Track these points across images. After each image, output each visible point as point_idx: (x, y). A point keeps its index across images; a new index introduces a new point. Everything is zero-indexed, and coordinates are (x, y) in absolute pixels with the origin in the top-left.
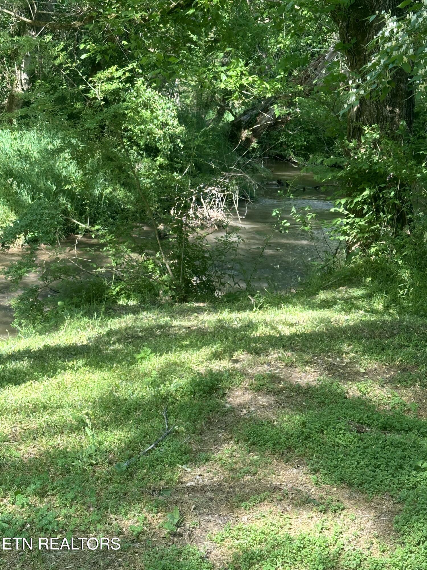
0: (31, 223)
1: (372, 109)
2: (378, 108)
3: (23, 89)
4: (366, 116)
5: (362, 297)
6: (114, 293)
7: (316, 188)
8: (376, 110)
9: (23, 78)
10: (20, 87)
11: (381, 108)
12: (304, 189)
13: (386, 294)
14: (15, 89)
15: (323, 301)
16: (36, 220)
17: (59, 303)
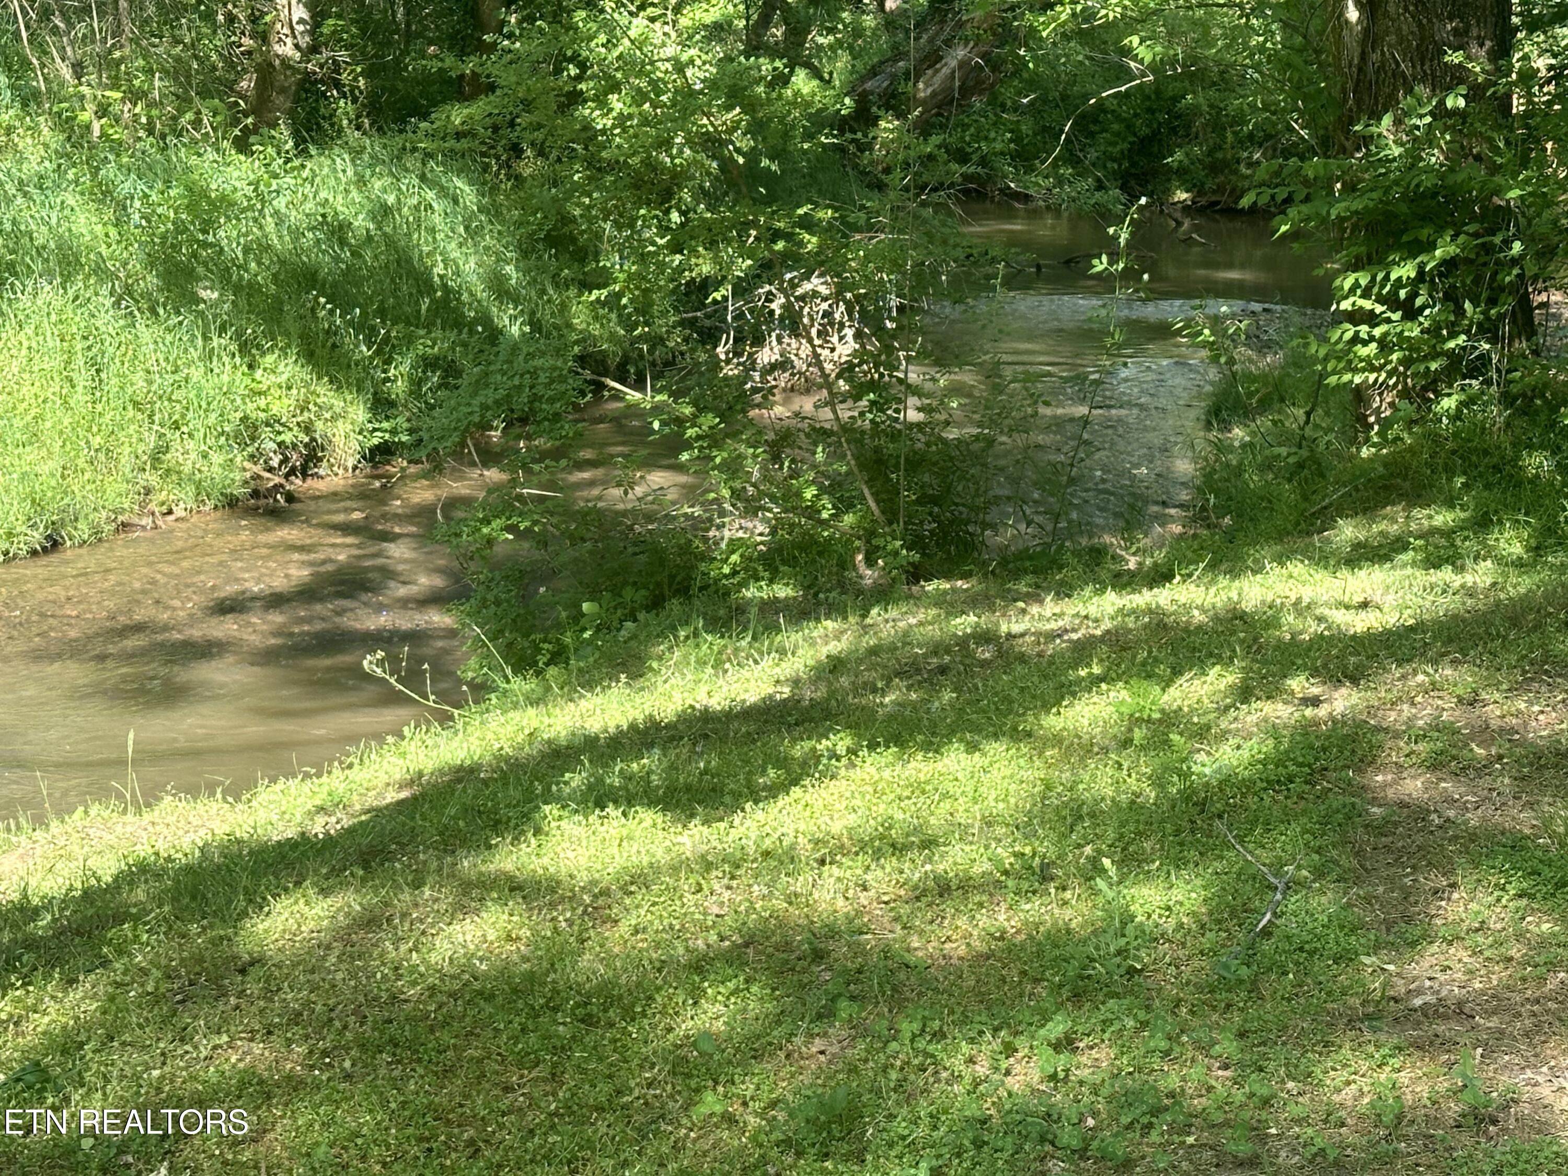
0: (508, 395)
1: (1404, 27)
2: (1420, 25)
3: (297, 46)
4: (1390, 46)
5: (1462, 529)
6: (726, 570)
7: (1068, 262)
8: (1416, 29)
9: (295, 19)
10: (289, 41)
11: (1430, 21)
12: (1039, 267)
13: (1526, 514)
14: (276, 47)
15: (1358, 546)
16: (520, 387)
17: (586, 606)
